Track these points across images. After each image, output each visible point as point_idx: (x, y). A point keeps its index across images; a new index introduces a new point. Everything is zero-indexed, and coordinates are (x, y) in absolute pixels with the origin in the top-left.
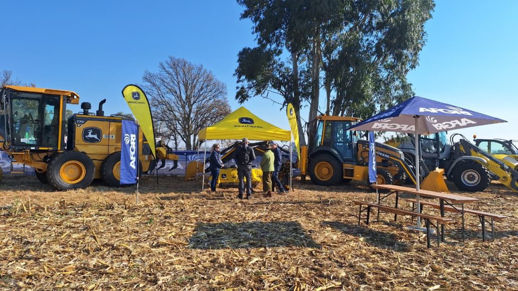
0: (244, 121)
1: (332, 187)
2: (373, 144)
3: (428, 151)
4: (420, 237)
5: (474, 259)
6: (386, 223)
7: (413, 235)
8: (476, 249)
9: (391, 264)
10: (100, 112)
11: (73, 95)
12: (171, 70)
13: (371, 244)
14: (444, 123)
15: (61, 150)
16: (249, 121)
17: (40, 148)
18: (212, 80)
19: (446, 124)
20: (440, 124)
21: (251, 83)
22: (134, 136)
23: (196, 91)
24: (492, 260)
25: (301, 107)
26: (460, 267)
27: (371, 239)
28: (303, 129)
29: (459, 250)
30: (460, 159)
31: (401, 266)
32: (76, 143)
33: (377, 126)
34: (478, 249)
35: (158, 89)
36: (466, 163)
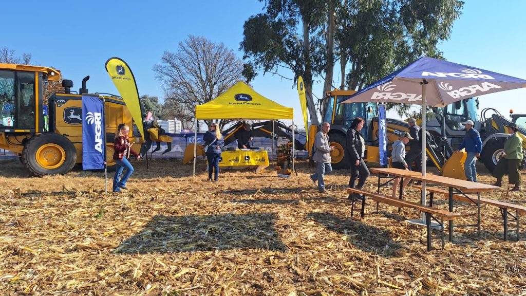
0: (241, 97)
1: (342, 170)
2: (383, 121)
3: (455, 128)
4: (422, 235)
5: (487, 268)
6: (387, 215)
7: (413, 231)
8: (492, 253)
9: (367, 277)
10: (83, 90)
11: (50, 71)
12: (190, 50)
13: (355, 245)
14: (461, 89)
15: (39, 132)
16: (246, 98)
17: (16, 131)
18: (233, 59)
19: (464, 90)
20: (456, 91)
21: (258, 57)
22: (100, 114)
23: (217, 71)
24: (512, 270)
25: (312, 82)
26: (464, 282)
27: (358, 238)
28: (316, 107)
29: (469, 254)
30: (491, 137)
31: (379, 281)
32: (57, 124)
33: (378, 97)
34: (495, 252)
35: (178, 70)
36: (498, 141)
